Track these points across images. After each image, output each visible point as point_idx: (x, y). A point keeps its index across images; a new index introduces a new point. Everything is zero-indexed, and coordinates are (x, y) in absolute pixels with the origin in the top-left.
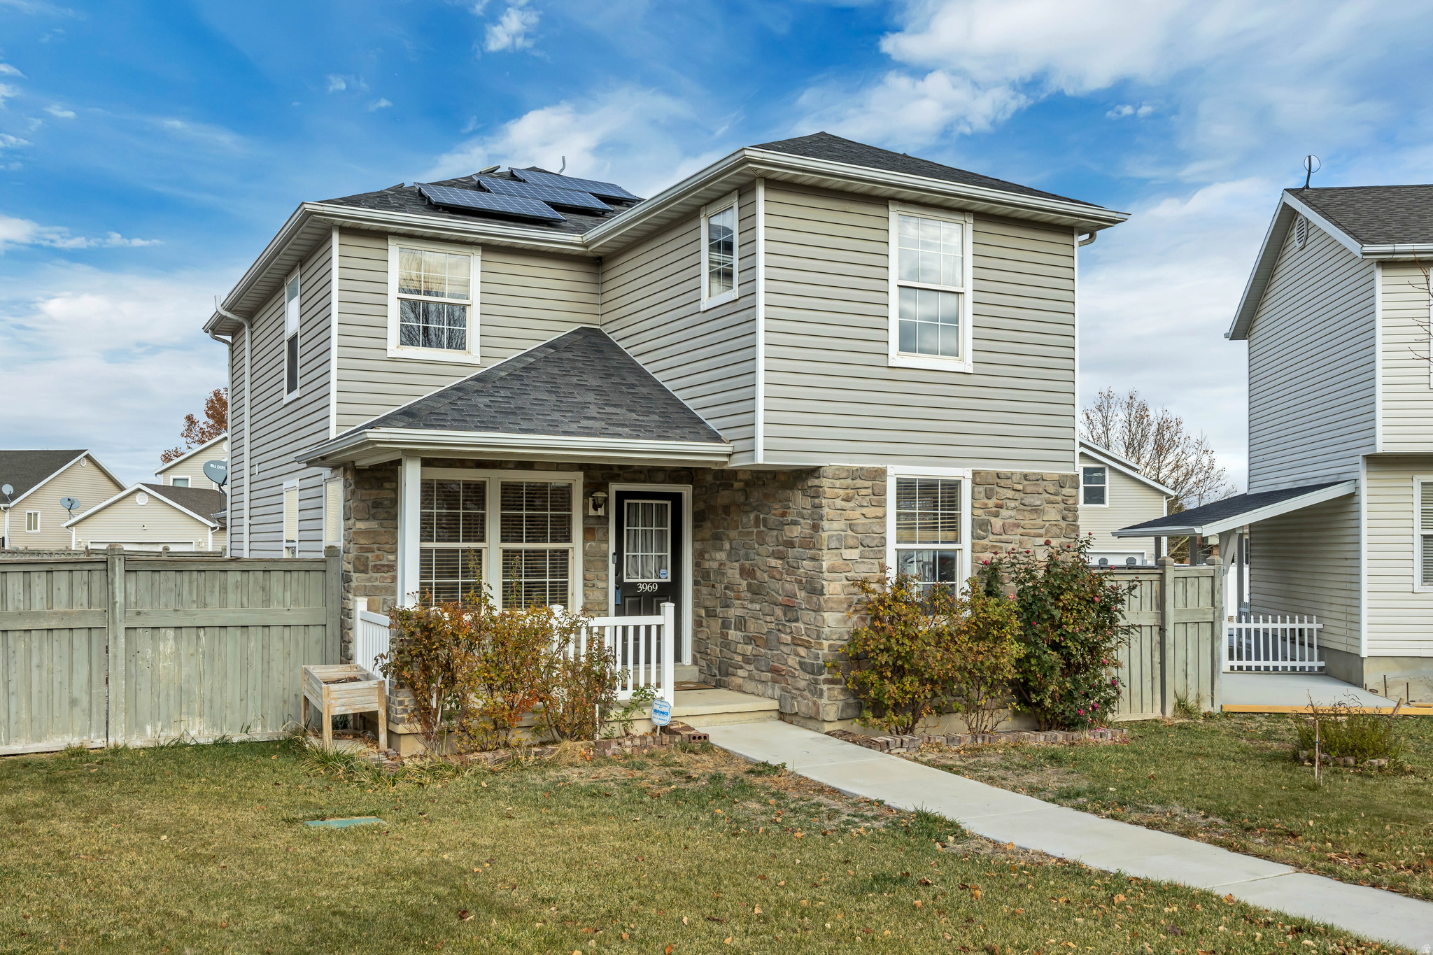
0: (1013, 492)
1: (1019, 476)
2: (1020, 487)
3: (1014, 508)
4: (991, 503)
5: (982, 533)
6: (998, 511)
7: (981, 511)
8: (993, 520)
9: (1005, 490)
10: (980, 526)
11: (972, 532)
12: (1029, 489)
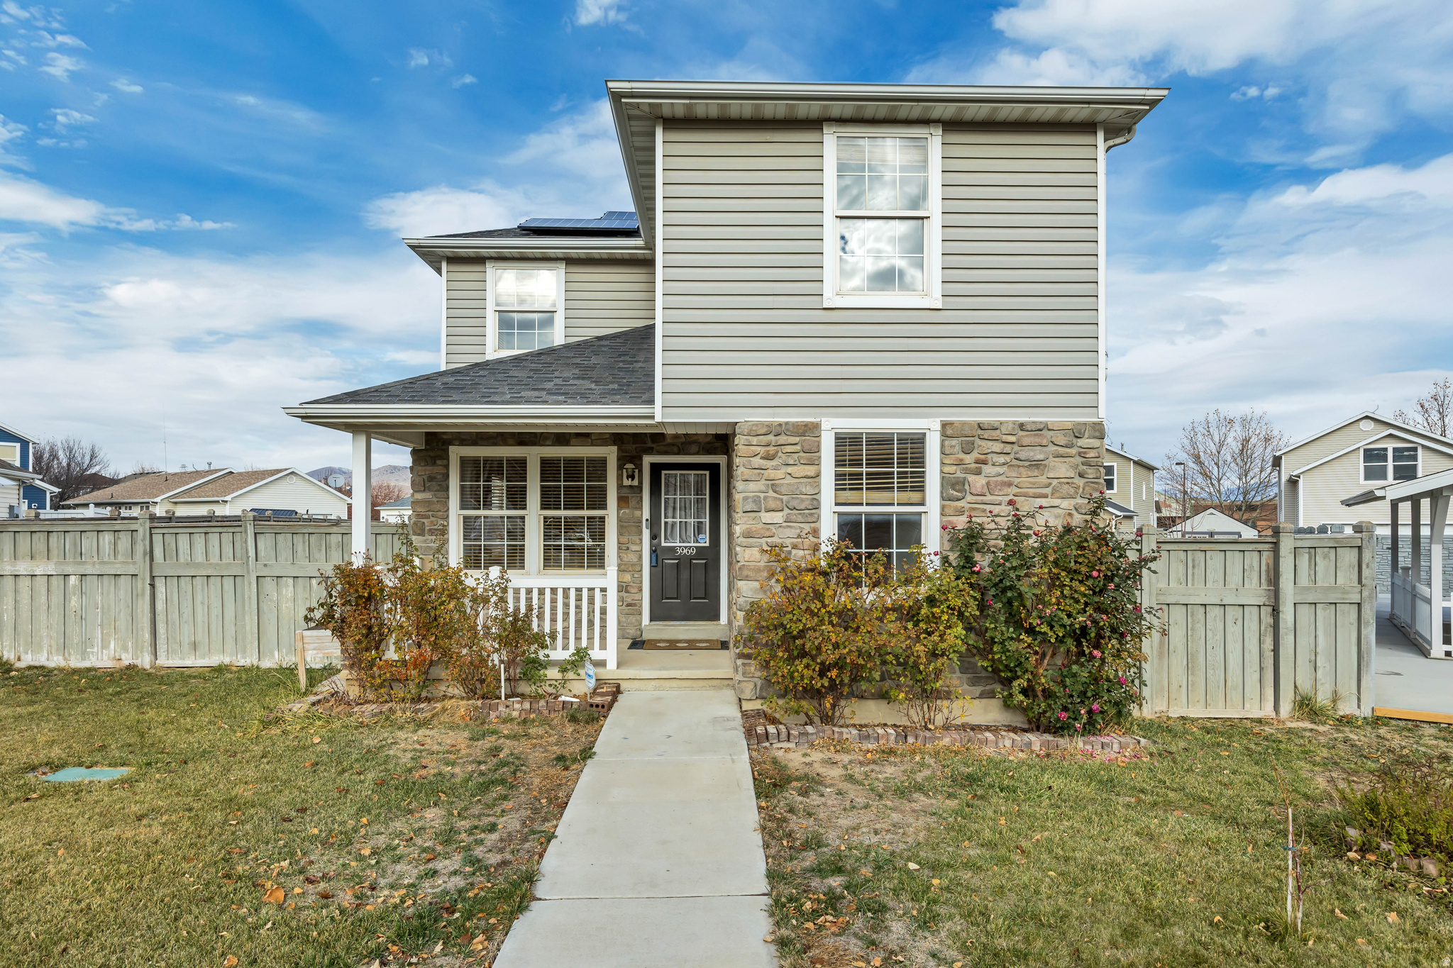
0: (1002, 445)
1: (1011, 426)
2: (1012, 439)
3: (1004, 464)
4: (969, 459)
5: (955, 493)
6: (980, 468)
7: (955, 467)
8: (971, 478)
9: (990, 443)
10: (954, 488)
11: (942, 493)
12: (1026, 441)
